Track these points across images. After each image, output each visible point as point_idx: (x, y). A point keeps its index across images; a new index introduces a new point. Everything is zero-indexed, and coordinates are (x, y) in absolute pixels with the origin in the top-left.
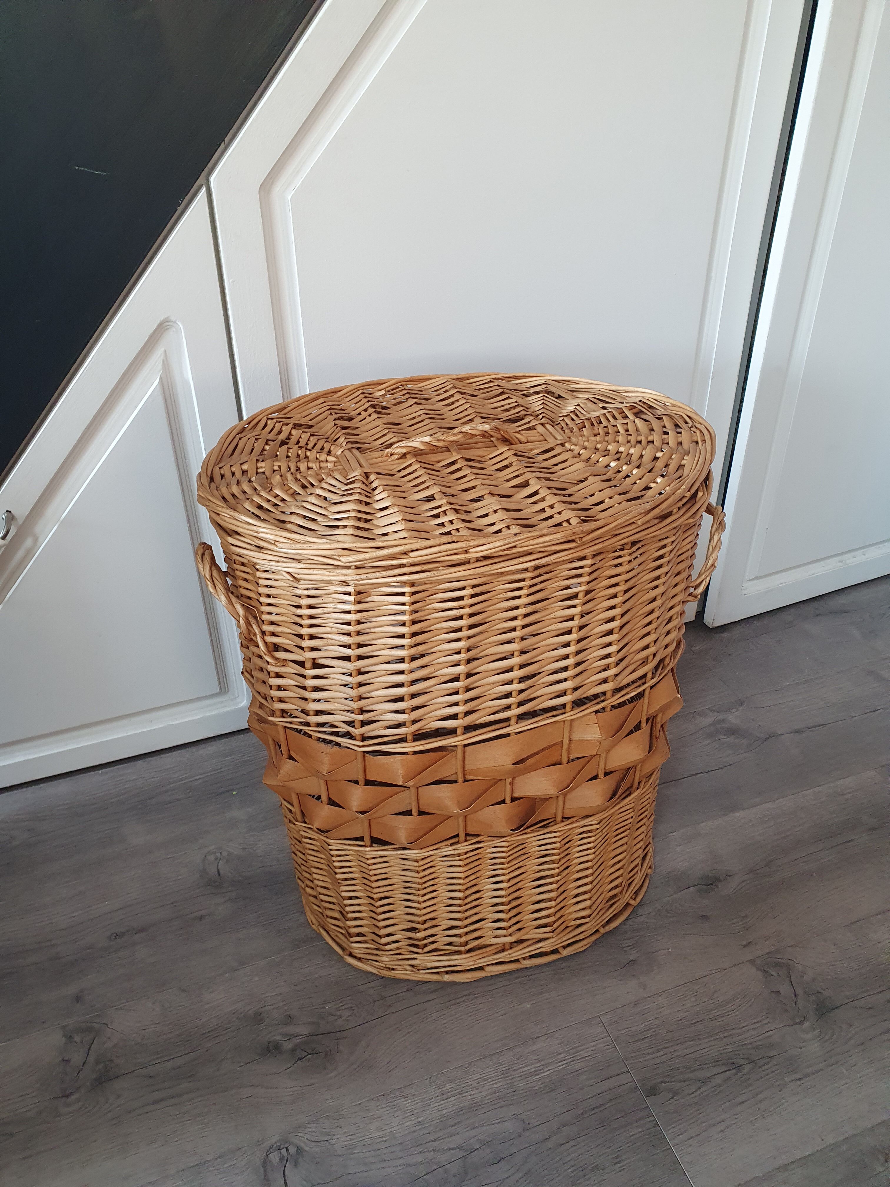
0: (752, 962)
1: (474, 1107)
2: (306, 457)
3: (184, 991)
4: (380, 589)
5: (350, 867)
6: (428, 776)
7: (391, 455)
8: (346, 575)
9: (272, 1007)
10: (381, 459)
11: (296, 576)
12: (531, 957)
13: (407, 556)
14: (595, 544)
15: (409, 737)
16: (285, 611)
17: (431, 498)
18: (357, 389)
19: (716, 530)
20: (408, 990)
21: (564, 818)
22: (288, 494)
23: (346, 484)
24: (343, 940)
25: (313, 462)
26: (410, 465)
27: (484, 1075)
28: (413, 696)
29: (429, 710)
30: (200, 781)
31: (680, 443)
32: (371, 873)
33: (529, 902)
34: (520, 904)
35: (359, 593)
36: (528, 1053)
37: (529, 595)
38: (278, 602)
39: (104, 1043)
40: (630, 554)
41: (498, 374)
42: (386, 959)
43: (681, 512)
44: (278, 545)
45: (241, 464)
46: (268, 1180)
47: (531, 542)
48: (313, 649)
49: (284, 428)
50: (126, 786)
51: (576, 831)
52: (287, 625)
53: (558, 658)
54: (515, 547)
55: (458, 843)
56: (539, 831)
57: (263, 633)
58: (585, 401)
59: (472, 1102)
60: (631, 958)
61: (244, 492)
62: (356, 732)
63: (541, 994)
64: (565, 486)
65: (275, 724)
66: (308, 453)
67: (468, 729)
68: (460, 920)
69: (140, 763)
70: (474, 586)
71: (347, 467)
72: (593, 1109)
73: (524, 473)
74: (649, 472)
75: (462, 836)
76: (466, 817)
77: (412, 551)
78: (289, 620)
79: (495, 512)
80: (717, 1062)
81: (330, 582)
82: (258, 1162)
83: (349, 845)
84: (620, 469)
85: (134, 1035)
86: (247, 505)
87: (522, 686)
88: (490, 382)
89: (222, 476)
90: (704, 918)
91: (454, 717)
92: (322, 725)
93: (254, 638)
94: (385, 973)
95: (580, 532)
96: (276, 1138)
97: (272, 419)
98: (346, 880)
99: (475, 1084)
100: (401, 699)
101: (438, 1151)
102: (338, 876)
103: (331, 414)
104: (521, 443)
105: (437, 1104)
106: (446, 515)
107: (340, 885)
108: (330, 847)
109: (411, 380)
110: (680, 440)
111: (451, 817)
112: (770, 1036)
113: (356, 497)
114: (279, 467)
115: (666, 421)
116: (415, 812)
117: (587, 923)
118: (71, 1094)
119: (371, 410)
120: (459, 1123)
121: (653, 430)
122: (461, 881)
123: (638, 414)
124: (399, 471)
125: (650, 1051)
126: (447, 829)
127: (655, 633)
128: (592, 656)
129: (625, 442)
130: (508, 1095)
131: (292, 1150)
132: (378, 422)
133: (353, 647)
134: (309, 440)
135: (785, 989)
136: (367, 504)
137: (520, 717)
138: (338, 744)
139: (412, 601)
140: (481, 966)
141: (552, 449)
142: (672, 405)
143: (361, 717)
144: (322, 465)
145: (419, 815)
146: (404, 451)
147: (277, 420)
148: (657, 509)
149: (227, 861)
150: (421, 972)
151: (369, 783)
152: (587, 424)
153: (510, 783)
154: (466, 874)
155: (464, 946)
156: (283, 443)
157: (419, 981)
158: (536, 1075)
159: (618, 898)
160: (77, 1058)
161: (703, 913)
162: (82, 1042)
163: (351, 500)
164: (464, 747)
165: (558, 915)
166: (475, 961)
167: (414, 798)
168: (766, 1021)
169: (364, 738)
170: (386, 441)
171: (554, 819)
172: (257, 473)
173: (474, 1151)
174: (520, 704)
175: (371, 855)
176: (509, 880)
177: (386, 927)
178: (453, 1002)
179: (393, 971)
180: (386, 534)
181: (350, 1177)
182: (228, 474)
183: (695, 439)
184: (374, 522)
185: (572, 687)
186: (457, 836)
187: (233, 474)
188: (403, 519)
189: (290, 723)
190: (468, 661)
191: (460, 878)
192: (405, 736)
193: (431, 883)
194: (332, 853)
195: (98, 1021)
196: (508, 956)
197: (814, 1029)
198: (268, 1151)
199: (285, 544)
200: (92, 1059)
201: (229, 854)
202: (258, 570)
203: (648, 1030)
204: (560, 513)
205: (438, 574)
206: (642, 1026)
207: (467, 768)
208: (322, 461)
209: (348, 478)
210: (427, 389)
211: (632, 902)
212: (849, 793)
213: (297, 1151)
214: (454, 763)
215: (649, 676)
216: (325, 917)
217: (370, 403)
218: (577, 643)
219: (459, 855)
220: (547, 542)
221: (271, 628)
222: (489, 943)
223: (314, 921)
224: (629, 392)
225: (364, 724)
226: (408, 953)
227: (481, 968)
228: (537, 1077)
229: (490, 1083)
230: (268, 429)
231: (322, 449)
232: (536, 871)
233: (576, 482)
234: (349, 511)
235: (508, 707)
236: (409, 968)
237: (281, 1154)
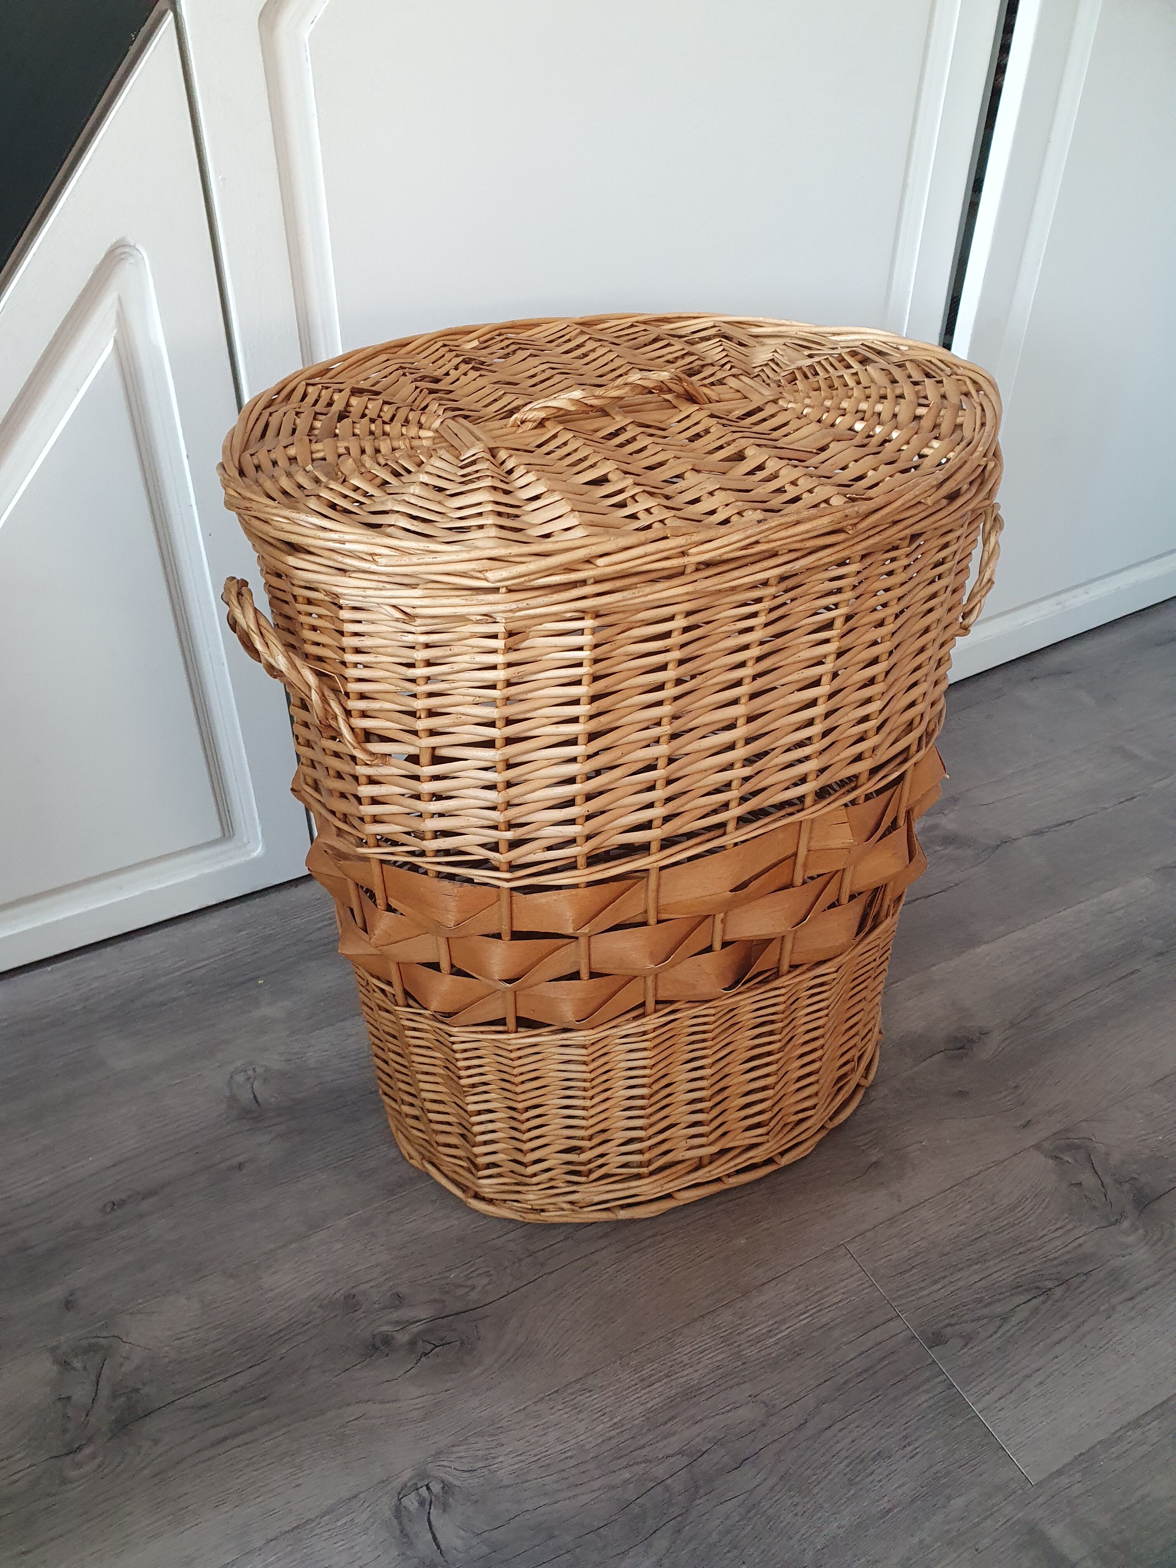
0: (1037, 1147)
1: (690, 1394)
2: (385, 434)
3: (231, 1276)
4: (544, 625)
5: (480, 1066)
6: (607, 919)
7: (522, 423)
8: (494, 604)
9: (371, 1284)
10: (504, 431)
11: (408, 610)
12: (738, 1172)
13: (592, 566)
14: (869, 537)
15: (581, 861)
16: (387, 674)
17: (602, 481)
18: (434, 339)
19: (992, 528)
20: (566, 1239)
21: (791, 966)
22: (373, 485)
23: (462, 468)
24: (466, 1178)
25: (399, 439)
26: (555, 436)
27: (697, 1346)
28: (589, 797)
29: (612, 818)
30: (204, 971)
31: (944, 397)
32: (516, 1071)
33: (737, 1094)
34: (727, 1098)
35: (510, 634)
36: (754, 1308)
37: (766, 625)
38: (374, 660)
39: (121, 1365)
40: (907, 555)
41: (642, 315)
42: (532, 1197)
43: (974, 490)
44: (379, 560)
45: (285, 447)
46: (406, 1536)
47: (783, 534)
48: (432, 733)
49: (336, 397)
50: (93, 986)
51: (805, 985)
52: (389, 696)
53: (798, 725)
54: (757, 542)
55: (643, 1015)
56: (757, 988)
57: (348, 713)
58: (784, 347)
59: (688, 1386)
60: (874, 1159)
61: (300, 487)
62: (499, 858)
63: (757, 1223)
64: (802, 456)
65: (365, 859)
66: (387, 428)
67: (667, 843)
68: (641, 1128)
69: (109, 951)
70: (688, 614)
71: (456, 443)
72: (860, 1374)
73: (734, 440)
74: (916, 433)
75: (650, 1005)
76: (656, 975)
77: (601, 556)
78: (392, 688)
79: (711, 494)
80: (1016, 1288)
81: (463, 619)
82: (388, 1514)
83: (482, 1032)
84: (871, 433)
85: (166, 1348)
86: (313, 504)
87: (747, 771)
88: (632, 326)
89: (258, 467)
90: (962, 1094)
91: (647, 825)
92: (447, 852)
93: (333, 723)
94: (531, 1217)
95: (854, 514)
96: (407, 1475)
97: (313, 385)
98: (474, 1086)
99: (685, 1359)
100: (570, 803)
101: (650, 1462)
102: (463, 1082)
103: (404, 374)
104: (711, 402)
105: (636, 1396)
106: (637, 502)
107: (466, 1094)
108: (452, 1039)
109: (513, 326)
110: (942, 390)
111: (636, 977)
112: (1080, 1245)
113: (488, 482)
114: (347, 449)
115: (910, 368)
116: (584, 974)
117: (811, 1116)
118: (79, 1448)
119: (464, 367)
120: (673, 1418)
121: (897, 382)
122: (647, 1072)
123: (864, 361)
124: (539, 446)
125: (923, 1284)
126: (628, 997)
127: (925, 681)
128: (846, 719)
129: (863, 397)
130: (737, 1370)
131: (436, 1488)
132: (481, 382)
133: (498, 724)
134: (381, 410)
135: (1087, 1178)
136: (507, 492)
137: (742, 821)
138: (470, 881)
139: (594, 642)
140: (669, 1193)
141: (760, 409)
142: (911, 348)
143: (510, 835)
144: (416, 443)
145: (590, 978)
146: (542, 414)
147: (324, 385)
148: (951, 480)
149: (265, 1081)
150: (586, 1209)
151: (517, 936)
152: (799, 375)
153: (722, 920)
154: (652, 1062)
155: (648, 1166)
156: (342, 416)
157: (580, 1224)
158: (771, 1337)
159: (849, 1077)
160: (81, 1393)
161: (960, 1089)
162: (85, 1368)
163: (480, 488)
164: (660, 870)
165: (776, 1109)
166: (661, 1186)
167: (583, 952)
168: (1070, 1226)
169: (513, 867)
170: (505, 406)
171: (775, 970)
172: (313, 460)
173: (702, 1455)
174: (743, 799)
175: (518, 1044)
176: (713, 1064)
177: (533, 1150)
178: (634, 1248)
179: (543, 1214)
180: (548, 536)
181: (528, 1516)
182: (266, 464)
183: (964, 389)
184: (524, 518)
185: (817, 769)
186: (643, 1005)
187: (275, 463)
188: (572, 510)
189: (392, 854)
190: (674, 736)
191: (645, 1067)
192: (573, 860)
193: (605, 1077)
194: (455, 1047)
195: (104, 1334)
196: (708, 1175)
197: (1137, 1229)
198: (399, 1493)
199: (391, 558)
200: (105, 1391)
201: (267, 1070)
202: (341, 608)
203: (915, 1256)
204: (810, 491)
205: (641, 594)
206: (906, 1252)
207: (662, 901)
208: (412, 438)
209: (462, 458)
210: (540, 339)
211: (863, 1082)
212: (1119, 909)
213: (443, 1488)
214: (643, 896)
215: (914, 748)
216: (435, 1145)
217: (461, 358)
218: (829, 700)
219: (644, 1033)
220: (807, 532)
221: (362, 705)
222: (681, 1158)
223: (414, 1153)
224: (839, 334)
225: (514, 844)
226: (565, 1184)
227: (669, 1196)
228: (774, 1339)
229: (708, 1357)
230: (310, 399)
231: (407, 421)
232: (749, 1048)
233: (815, 451)
234: (480, 504)
235: (726, 806)
236: (568, 1206)
237: (420, 1495)
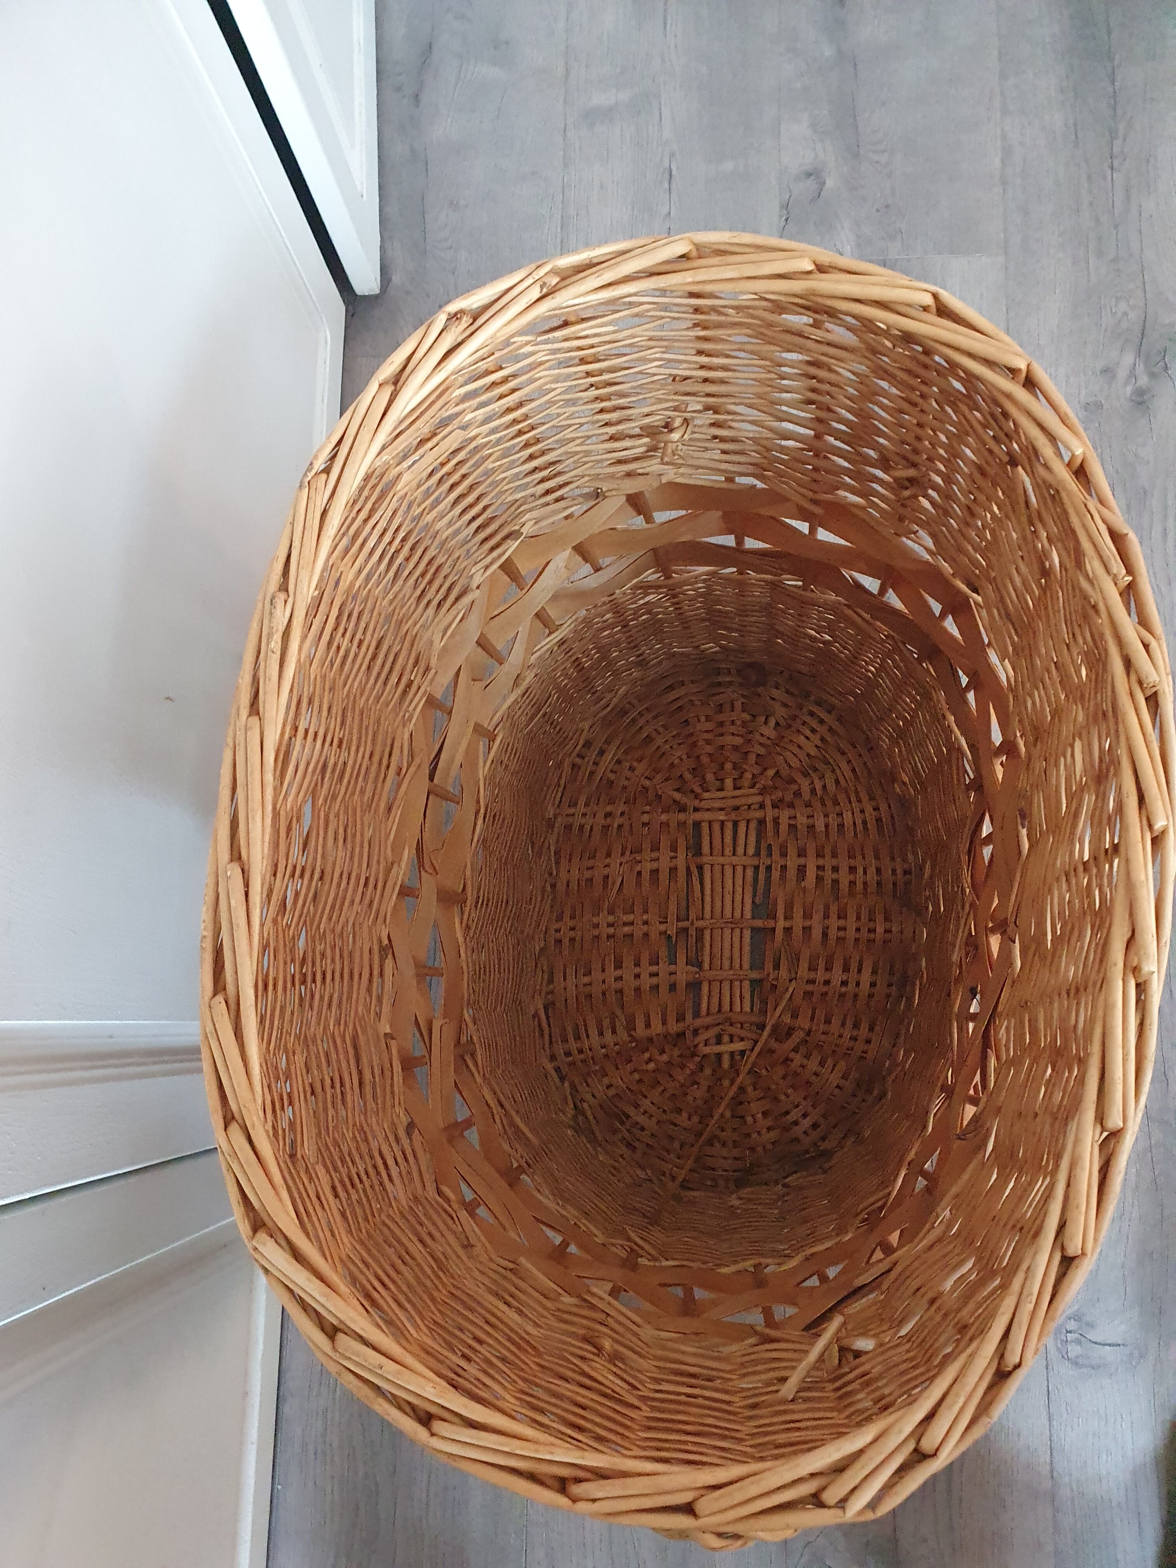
46: (1099, 1367)
82: (1075, 1372)
131: (1072, 1325)
181: (1128, 1264)
198: (1063, 1357)
213: (1075, 1320)
237: (1072, 1341)
